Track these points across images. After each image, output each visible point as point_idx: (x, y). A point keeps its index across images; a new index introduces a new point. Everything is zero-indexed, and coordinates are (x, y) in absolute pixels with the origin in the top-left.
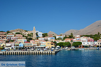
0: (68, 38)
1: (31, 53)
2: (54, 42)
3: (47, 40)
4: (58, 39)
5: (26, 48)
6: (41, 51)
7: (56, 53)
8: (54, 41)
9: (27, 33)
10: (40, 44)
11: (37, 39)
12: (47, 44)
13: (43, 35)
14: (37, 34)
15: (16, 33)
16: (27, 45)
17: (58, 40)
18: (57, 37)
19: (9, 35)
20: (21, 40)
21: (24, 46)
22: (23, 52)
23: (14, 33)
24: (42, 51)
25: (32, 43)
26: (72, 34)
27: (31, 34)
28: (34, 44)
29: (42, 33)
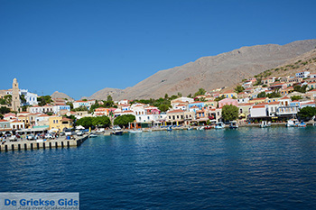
0: (102, 106)
2: (70, 117)
3: (50, 114)
4: (79, 109)
7: (79, 143)
8: (69, 115)
10: (33, 123)
11: (24, 110)
12: (51, 123)
13: (38, 100)
14: (22, 98)
17: (80, 112)
18: (76, 105)
24: (40, 141)
25: (10, 121)
26: (109, 97)
27: (6, 97)
28: (16, 124)
29: (36, 96)
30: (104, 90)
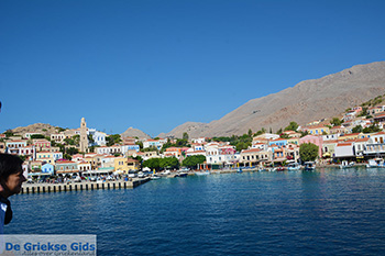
0: (174, 146)
1: (73, 188)
2: (136, 158)
3: (117, 155)
4: (148, 150)
5: (60, 175)
6: (98, 182)
7: (136, 184)
8: (135, 156)
9: (63, 136)
10: (99, 164)
11: (92, 151)
12: (116, 165)
13: (107, 139)
14: (90, 138)
15: (33, 137)
16: (63, 168)
17: (149, 153)
18: (146, 145)
19: (11, 143)
20: (47, 154)
21: (55, 171)
22: (52, 185)
23: (28, 135)
24: (100, 182)
25: (77, 163)
26: (185, 134)
27: (74, 137)
28: (83, 166)
29: (105, 135)
30: (185, 124)
